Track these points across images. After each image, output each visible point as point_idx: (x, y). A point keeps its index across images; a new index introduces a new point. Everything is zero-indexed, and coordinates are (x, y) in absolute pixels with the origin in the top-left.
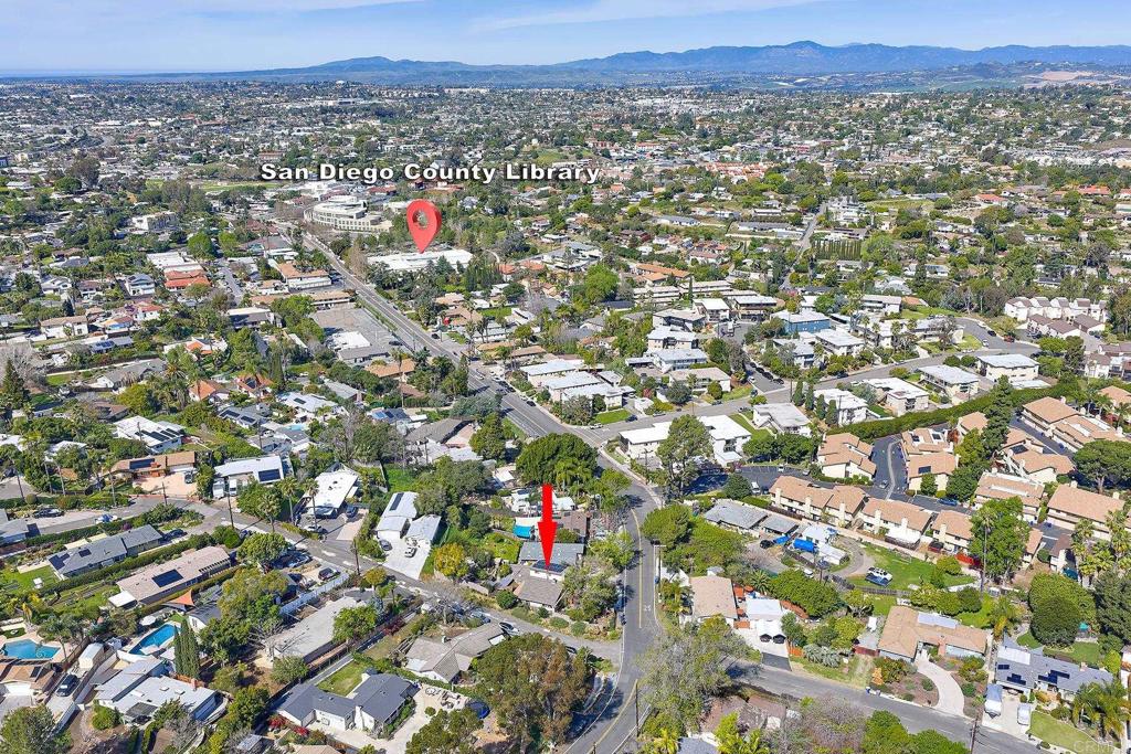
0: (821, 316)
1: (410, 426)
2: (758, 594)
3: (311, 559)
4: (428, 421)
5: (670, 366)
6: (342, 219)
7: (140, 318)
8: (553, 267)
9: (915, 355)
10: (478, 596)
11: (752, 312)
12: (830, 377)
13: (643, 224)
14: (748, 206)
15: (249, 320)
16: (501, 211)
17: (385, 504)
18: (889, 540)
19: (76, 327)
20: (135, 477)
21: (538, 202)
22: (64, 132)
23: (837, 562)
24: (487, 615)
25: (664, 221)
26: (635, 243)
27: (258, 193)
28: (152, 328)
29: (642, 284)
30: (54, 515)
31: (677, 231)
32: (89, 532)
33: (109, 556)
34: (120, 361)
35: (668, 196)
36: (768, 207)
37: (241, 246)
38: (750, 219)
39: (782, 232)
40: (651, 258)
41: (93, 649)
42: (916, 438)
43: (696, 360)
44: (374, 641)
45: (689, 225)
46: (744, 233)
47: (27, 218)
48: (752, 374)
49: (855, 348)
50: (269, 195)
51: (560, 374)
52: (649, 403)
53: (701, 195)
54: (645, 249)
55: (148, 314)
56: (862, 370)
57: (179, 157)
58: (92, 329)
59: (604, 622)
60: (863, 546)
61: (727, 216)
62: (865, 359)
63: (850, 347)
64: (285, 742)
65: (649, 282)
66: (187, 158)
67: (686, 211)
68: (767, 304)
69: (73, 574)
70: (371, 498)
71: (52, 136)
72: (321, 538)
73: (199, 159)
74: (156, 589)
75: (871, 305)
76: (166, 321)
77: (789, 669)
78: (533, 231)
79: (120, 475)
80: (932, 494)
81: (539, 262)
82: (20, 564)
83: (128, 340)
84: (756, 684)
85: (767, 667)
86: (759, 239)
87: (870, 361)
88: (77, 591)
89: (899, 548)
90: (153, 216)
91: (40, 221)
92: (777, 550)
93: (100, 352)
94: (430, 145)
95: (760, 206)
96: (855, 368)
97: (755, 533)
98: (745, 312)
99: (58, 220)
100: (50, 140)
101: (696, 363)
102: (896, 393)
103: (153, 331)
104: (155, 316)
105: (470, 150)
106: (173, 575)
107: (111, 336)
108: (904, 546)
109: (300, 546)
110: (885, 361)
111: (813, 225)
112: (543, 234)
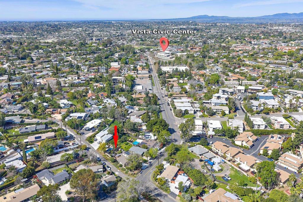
0: (272, 95)
1: (133, 111)
2: (185, 174)
3: (74, 139)
4: (139, 110)
5: (214, 104)
6: (163, 57)
7: (90, 77)
8: (208, 73)
9: (297, 111)
10: (108, 157)
11: (252, 91)
12: (263, 114)
13: (240, 63)
14: (276, 59)
15: (117, 80)
16: (204, 57)
17: (103, 129)
18: (240, 168)
19: (75, 78)
20: (53, 113)
21: (215, 55)
22: (118, 33)
23: (217, 171)
24: (106, 163)
25: (247, 63)
26: (235, 68)
27: (149, 49)
28: (91, 79)
29: (230, 80)
30: (30, 119)
31: (250, 66)
32: (33, 124)
33: (31, 130)
34: (80, 86)
35: (252, 55)
36: (283, 60)
37: (134, 62)
38: (275, 63)
39: (284, 68)
40: (238, 72)
41: (12, 150)
42: (272, 137)
43: (222, 104)
44: (73, 163)
45: (254, 64)
46: (271, 68)
47: (92, 52)
48: (239, 110)
49: (275, 106)
50: (151, 50)
51: (182, 102)
52: (202, 114)
53: (262, 55)
54: (237, 70)
55: (92, 76)
56: (276, 113)
57: (138, 39)
58: (78, 78)
59: (136, 172)
60: (231, 167)
61: (268, 62)
62: (278, 110)
63: (273, 105)
64: (34, 182)
65: (232, 80)
66: (140, 40)
67: (255, 60)
68: (258, 90)
69: (22, 133)
70: (101, 127)
71: (115, 34)
72: (80, 135)
73: (142, 40)
74: (34, 140)
75: (293, 93)
76: (95, 78)
77: (175, 198)
78: (209, 63)
79: (49, 112)
80: (266, 156)
81: (205, 71)
82: (16, 129)
83: (84, 82)
84: (162, 200)
85: (169, 196)
86: (275, 70)
87: (280, 111)
88: (21, 137)
89: (241, 171)
90: (119, 53)
91: (95, 53)
92: (203, 163)
93: (77, 84)
94: (201, 38)
95: (280, 60)
96: (273, 112)
97: (200, 157)
98: (250, 91)
99: (99, 53)
100: (114, 35)
101: (222, 105)
102: (278, 122)
103: (91, 80)
104: (93, 77)
105: (211, 40)
106: (40, 137)
107: (81, 80)
108: (243, 170)
109: (75, 136)
110: (285, 111)
111: (297, 67)
112: (211, 64)
